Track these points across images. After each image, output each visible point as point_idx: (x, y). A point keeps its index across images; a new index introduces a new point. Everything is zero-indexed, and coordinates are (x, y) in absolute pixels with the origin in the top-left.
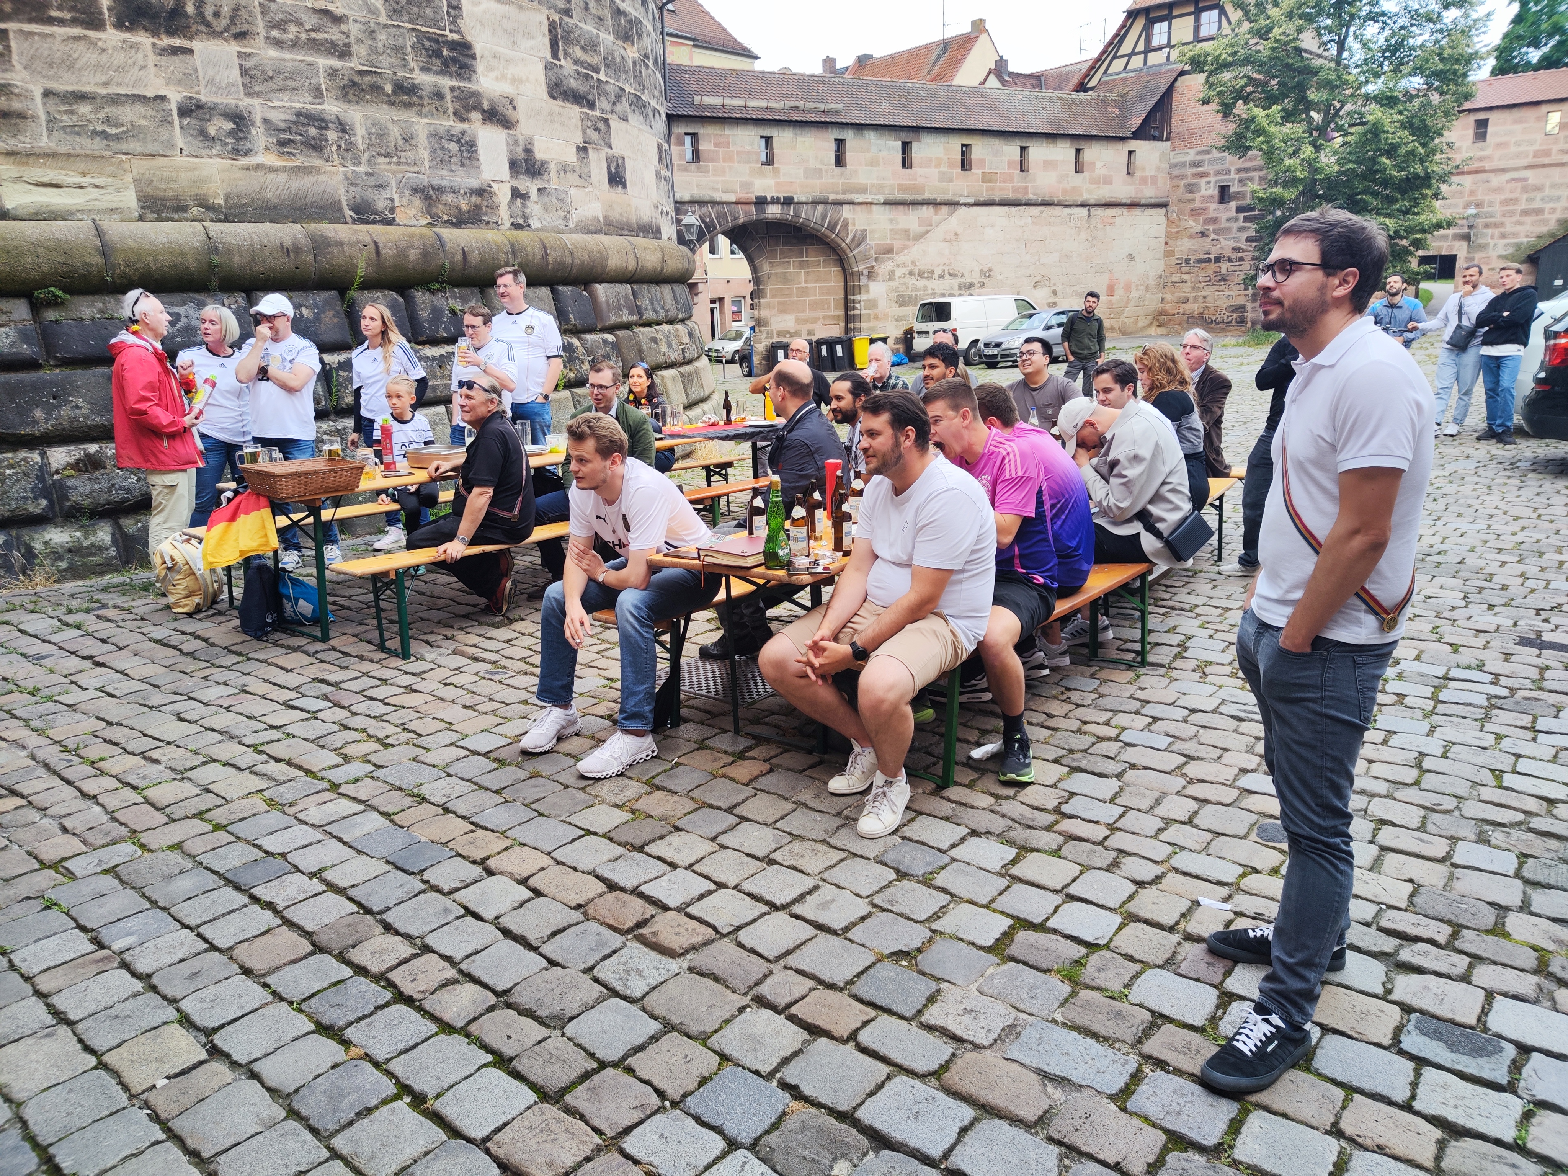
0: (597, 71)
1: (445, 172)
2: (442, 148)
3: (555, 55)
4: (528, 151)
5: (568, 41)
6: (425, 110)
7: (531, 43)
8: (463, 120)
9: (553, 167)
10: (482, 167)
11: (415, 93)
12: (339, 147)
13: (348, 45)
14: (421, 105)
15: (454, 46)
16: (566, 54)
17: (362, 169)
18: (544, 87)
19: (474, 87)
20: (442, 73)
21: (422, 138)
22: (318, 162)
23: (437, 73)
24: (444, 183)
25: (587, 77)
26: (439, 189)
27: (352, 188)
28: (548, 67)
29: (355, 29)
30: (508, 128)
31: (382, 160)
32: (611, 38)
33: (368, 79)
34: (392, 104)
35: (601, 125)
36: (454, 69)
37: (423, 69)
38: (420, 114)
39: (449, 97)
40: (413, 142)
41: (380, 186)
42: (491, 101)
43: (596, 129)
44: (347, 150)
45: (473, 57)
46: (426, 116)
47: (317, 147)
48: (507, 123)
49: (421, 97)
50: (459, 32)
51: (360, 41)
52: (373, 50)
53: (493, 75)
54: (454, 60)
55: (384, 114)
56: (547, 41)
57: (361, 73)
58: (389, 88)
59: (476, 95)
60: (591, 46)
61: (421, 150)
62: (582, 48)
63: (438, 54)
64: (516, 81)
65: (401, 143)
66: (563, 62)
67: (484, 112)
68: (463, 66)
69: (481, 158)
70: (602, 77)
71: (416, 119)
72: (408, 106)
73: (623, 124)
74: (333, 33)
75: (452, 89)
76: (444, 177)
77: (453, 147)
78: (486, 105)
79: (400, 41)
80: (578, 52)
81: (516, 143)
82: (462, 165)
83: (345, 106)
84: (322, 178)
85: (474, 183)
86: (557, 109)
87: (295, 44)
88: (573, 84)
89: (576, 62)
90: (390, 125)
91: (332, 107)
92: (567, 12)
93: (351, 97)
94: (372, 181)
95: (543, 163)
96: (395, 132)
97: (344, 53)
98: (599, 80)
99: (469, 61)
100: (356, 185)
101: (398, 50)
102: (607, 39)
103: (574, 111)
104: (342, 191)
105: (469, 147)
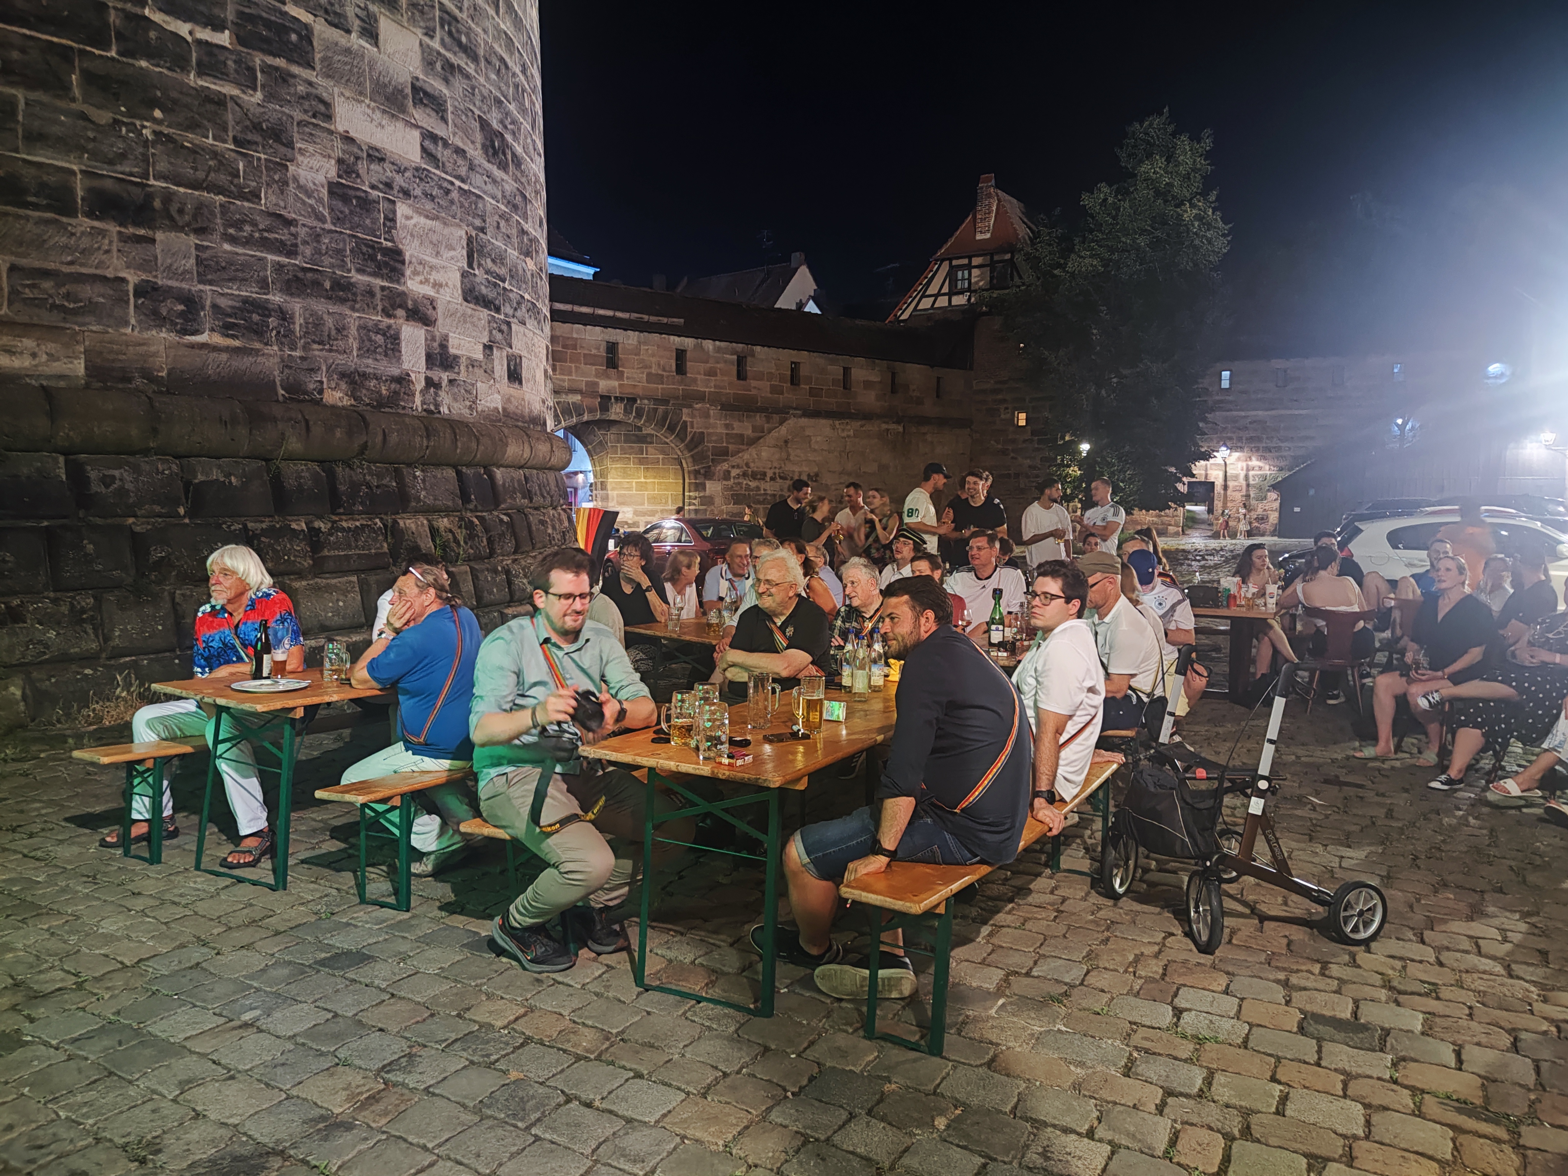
0: (504, 281)
1: (370, 361)
2: (370, 340)
3: (470, 265)
4: (444, 346)
5: (481, 253)
6: (357, 306)
7: (452, 253)
8: (389, 316)
9: (463, 360)
10: (403, 358)
11: (349, 290)
12: (278, 333)
13: (296, 245)
14: (355, 301)
15: (386, 251)
16: (480, 265)
17: (297, 353)
18: (460, 291)
19: (401, 288)
20: (375, 275)
21: (353, 331)
22: (257, 345)
23: (370, 274)
24: (368, 370)
25: (495, 285)
26: (364, 376)
27: (286, 371)
28: (464, 275)
29: (303, 232)
30: (427, 325)
31: (315, 346)
32: (516, 253)
33: (309, 275)
34: (329, 298)
35: (504, 327)
36: (385, 271)
37: (359, 271)
38: (353, 309)
39: (379, 296)
40: (345, 333)
41: (312, 370)
42: (415, 301)
43: (501, 331)
44: (285, 336)
45: (403, 262)
46: (358, 311)
47: (259, 332)
48: (427, 321)
49: (355, 294)
50: (392, 240)
51: (305, 243)
52: (318, 252)
53: (418, 278)
54: (386, 264)
55: (321, 306)
56: (465, 253)
57: (304, 270)
58: (327, 285)
59: (403, 294)
60: (499, 259)
61: (351, 340)
62: (493, 261)
63: (373, 258)
64: (437, 285)
65: (333, 332)
66: (477, 272)
67: (408, 310)
68: (394, 270)
69: (403, 350)
70: (507, 285)
71: (348, 312)
72: (343, 301)
73: (521, 329)
74: (282, 235)
75: (383, 288)
76: (369, 364)
77: (379, 339)
78: (410, 304)
79: (341, 246)
80: (489, 264)
81: (433, 339)
82: (386, 355)
83: (288, 298)
84: (260, 359)
85: (395, 372)
86: (469, 311)
87: (248, 242)
88: (484, 290)
89: (488, 272)
90: (325, 317)
91: (276, 298)
92: (482, 230)
93: (293, 290)
94: (305, 365)
95: (456, 357)
96: (330, 322)
97: (292, 252)
98: (504, 289)
99: (399, 266)
100: (290, 368)
101: (339, 253)
102: (513, 253)
103: (484, 314)
104: (276, 373)
105: (393, 340)
